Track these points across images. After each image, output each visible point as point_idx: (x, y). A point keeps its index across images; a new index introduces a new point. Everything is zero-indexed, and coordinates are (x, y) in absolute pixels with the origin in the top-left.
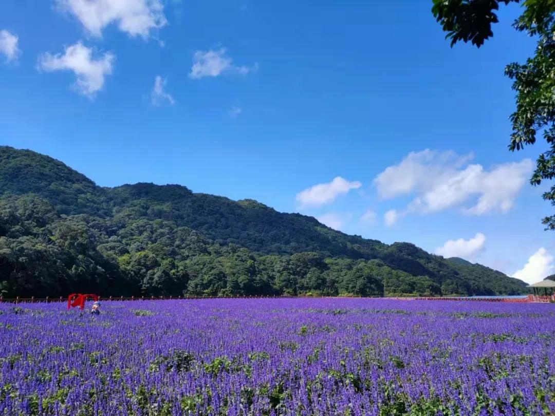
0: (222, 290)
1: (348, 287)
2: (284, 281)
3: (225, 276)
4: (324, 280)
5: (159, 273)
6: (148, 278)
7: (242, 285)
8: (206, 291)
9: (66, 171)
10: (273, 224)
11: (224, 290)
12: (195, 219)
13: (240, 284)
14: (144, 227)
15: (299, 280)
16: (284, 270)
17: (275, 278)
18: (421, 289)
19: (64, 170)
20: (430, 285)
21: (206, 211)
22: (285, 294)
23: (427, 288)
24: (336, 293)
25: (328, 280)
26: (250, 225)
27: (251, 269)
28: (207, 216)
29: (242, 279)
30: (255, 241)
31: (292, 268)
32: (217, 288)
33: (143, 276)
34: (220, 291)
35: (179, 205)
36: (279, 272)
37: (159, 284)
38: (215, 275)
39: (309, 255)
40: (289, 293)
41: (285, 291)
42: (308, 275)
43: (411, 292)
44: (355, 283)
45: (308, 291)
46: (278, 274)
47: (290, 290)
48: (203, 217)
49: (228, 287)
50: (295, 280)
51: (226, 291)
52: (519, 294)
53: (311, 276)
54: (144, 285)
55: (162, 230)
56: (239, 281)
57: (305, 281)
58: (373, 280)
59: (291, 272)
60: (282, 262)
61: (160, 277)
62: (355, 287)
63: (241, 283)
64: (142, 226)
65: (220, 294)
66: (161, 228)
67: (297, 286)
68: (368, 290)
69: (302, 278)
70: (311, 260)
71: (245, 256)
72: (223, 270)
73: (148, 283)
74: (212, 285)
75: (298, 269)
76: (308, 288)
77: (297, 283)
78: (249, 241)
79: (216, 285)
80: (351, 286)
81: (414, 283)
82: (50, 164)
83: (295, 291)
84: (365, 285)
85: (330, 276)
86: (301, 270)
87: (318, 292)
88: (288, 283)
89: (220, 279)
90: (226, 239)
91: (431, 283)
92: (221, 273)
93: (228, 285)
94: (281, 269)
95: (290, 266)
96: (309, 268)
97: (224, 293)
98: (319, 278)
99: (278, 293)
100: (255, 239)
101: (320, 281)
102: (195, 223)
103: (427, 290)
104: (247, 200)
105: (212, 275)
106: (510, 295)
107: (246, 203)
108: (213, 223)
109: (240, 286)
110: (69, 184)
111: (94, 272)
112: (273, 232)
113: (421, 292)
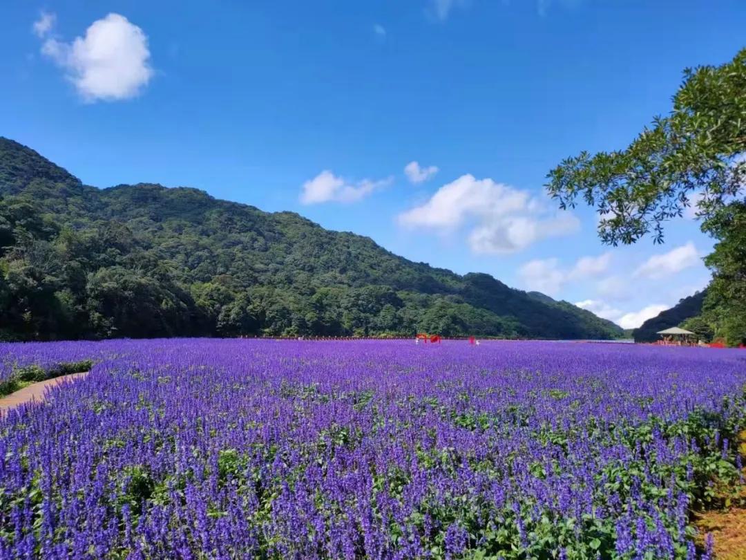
0: (287, 329)
1: (429, 327)
2: (354, 319)
3: (289, 312)
4: (401, 320)
5: (236, 309)
6: (223, 314)
7: (310, 324)
8: (267, 330)
9: (42, 163)
10: (325, 246)
11: (289, 329)
12: (225, 237)
13: (308, 323)
14: (177, 248)
15: (371, 319)
16: (353, 305)
17: (342, 316)
18: (507, 331)
19: (40, 162)
20: (517, 327)
21: (238, 227)
22: (355, 336)
23: (515, 330)
24: (415, 335)
25: (405, 320)
26: (295, 246)
27: (318, 305)
28: (239, 233)
29: (310, 316)
30: (303, 269)
31: (362, 304)
32: (281, 327)
33: (218, 312)
34: (284, 331)
35: (200, 217)
36: (346, 308)
37: (237, 321)
38: (277, 311)
39: (382, 288)
40: (359, 333)
41: (354, 332)
42: (382, 313)
43: (496, 335)
44: (437, 324)
45: (381, 332)
46: (346, 312)
47: (362, 330)
48: (233, 234)
49: (293, 326)
50: (367, 318)
51: (291, 330)
52: (610, 339)
53: (386, 315)
54: (219, 323)
55: (200, 253)
56: (306, 319)
57: (378, 320)
58: (458, 320)
59: (361, 308)
60: (350, 297)
61: (237, 314)
62: (437, 328)
63: (309, 321)
64: (173, 247)
65: (284, 334)
66: (197, 249)
67: (369, 325)
68: (452, 331)
69: (375, 316)
70: (384, 295)
71: (304, 289)
72: (286, 304)
73: (224, 320)
74: (274, 323)
75: (370, 306)
76: (382, 329)
77: (369, 323)
78: (295, 268)
79: (279, 323)
80: (432, 326)
81: (500, 324)
82: (21, 153)
83: (366, 331)
84: (448, 325)
85: (407, 313)
86: (373, 307)
87: (394, 333)
88: (359, 322)
89: (283, 316)
90: (267, 264)
91: (518, 324)
92: (284, 308)
93: (293, 323)
94: (350, 305)
95: (360, 302)
96: (382, 305)
97: (288, 332)
98: (395, 317)
99: (348, 333)
100: (304, 266)
101: (396, 321)
102: (225, 242)
103: (514, 332)
104: (286, 213)
105: (273, 311)
106: (601, 339)
107: (286, 217)
108: (248, 242)
109: (307, 325)
110: (51, 183)
111: (179, 308)
112: (325, 258)
113: (508, 335)
